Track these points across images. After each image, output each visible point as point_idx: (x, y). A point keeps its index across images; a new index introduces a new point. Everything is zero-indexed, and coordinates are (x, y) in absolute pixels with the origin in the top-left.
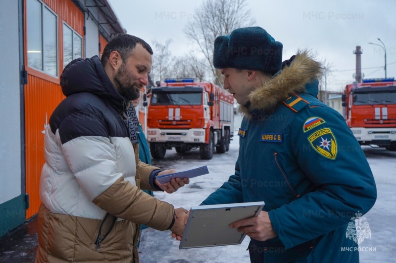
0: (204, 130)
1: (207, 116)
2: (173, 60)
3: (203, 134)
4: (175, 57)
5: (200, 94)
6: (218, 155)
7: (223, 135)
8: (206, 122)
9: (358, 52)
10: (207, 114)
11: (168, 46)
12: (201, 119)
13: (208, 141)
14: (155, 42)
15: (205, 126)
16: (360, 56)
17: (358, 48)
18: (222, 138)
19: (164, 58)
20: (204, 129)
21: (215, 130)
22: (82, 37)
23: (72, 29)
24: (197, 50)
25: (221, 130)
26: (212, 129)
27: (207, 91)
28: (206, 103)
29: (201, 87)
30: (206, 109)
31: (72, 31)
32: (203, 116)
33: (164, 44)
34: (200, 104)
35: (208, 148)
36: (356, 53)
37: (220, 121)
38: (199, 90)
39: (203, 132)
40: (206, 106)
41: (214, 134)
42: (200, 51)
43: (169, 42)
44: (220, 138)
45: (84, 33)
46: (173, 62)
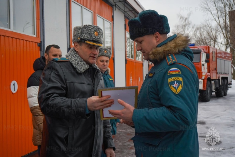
0: (202, 81)
1: (204, 69)
2: (193, 27)
3: (201, 83)
4: (194, 25)
5: (199, 54)
6: (216, 99)
7: (220, 84)
8: (204, 74)
10: (204, 68)
11: (189, 17)
12: (200, 73)
13: (205, 88)
14: (180, 15)
15: (203, 78)
18: (220, 86)
19: (187, 27)
20: (202, 79)
21: (213, 80)
22: (111, 23)
23: (104, 19)
24: (211, 19)
25: (219, 80)
26: (209, 80)
27: (205, 52)
28: (204, 61)
29: (200, 49)
30: (203, 65)
31: (104, 20)
32: (201, 70)
33: (186, 16)
34: (199, 61)
35: (205, 93)
37: (217, 73)
38: (198, 52)
39: (201, 82)
40: (203, 62)
41: (211, 83)
42: (213, 19)
43: (189, 15)
44: (218, 86)
45: (113, 20)
46: (193, 29)
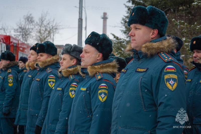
9: (105, 18)
16: (106, 21)
17: (105, 14)
36: (103, 18)
